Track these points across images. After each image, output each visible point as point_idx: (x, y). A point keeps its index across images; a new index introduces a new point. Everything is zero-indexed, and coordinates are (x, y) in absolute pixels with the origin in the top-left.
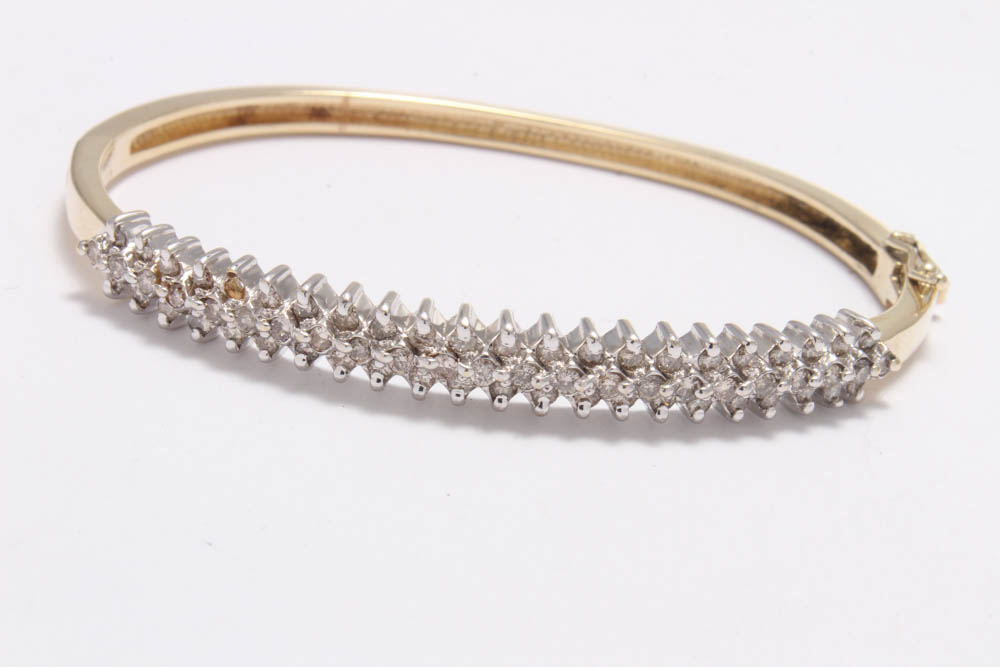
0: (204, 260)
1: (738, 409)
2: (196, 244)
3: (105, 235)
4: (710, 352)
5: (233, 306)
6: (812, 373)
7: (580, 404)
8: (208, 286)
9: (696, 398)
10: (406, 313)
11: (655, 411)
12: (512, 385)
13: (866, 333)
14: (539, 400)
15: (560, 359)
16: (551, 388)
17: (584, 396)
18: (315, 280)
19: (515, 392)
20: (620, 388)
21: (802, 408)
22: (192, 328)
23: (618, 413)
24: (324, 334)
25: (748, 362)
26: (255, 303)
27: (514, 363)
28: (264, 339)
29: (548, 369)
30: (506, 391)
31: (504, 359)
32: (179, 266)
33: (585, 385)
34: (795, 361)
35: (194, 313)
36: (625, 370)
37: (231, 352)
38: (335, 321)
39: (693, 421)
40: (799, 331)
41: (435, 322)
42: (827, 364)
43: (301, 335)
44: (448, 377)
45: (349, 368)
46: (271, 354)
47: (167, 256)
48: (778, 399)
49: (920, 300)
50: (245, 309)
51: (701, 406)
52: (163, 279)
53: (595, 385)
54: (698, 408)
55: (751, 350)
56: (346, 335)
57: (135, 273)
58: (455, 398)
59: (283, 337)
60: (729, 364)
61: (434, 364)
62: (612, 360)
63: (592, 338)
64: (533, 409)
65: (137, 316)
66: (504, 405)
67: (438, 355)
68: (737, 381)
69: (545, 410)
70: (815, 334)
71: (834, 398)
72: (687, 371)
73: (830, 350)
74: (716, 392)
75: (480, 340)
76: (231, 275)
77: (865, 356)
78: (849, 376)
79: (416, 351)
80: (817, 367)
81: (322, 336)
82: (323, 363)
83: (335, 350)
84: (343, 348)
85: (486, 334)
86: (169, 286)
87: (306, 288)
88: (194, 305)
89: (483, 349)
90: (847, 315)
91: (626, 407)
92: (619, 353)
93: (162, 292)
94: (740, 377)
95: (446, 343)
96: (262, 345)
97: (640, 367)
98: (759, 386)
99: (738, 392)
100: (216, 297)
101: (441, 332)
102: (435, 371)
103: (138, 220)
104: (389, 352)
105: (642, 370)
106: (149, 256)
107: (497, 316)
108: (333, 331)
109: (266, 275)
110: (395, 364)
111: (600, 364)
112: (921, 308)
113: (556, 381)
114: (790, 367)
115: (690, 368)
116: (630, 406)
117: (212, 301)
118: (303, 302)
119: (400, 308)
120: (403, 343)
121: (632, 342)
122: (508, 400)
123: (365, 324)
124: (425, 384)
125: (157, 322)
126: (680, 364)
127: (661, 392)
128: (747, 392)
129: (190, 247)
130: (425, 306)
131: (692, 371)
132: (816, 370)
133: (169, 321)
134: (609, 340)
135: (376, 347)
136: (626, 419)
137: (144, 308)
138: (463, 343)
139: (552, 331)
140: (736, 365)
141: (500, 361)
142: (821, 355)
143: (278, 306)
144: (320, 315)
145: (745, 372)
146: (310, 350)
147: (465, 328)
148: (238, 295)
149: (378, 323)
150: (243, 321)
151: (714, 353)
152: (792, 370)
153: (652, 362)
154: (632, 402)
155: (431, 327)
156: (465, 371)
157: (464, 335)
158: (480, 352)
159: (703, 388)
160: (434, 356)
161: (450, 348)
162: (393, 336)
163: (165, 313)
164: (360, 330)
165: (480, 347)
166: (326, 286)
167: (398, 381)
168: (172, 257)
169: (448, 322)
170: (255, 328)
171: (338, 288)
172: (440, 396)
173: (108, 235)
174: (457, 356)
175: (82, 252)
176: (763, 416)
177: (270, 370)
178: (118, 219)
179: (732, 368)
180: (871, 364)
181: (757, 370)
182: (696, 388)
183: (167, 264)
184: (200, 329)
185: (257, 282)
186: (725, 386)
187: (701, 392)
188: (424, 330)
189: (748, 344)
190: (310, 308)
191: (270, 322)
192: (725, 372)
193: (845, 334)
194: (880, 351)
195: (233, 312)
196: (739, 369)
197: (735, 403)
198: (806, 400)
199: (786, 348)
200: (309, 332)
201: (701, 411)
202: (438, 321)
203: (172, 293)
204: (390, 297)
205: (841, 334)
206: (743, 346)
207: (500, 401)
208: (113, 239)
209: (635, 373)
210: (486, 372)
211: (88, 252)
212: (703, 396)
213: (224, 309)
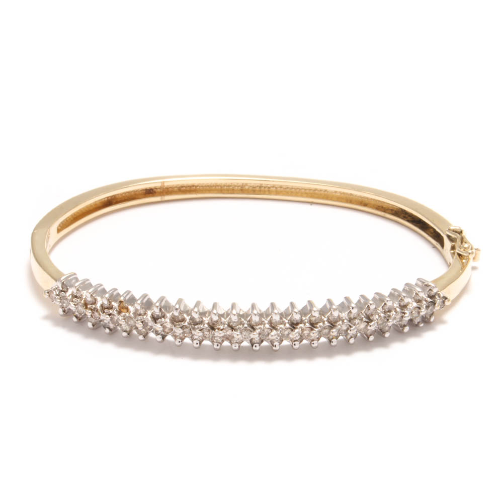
0: (107, 295)
1: (371, 335)
2: (102, 287)
3: (56, 287)
4: (352, 311)
5: (124, 316)
6: (404, 313)
7: (294, 343)
8: (111, 308)
9: (349, 334)
10: (206, 310)
11: (330, 341)
12: (260, 338)
13: (430, 290)
14: (274, 344)
15: (281, 324)
16: (279, 338)
17: (295, 339)
18: (162, 299)
19: (262, 341)
20: (311, 334)
21: (403, 330)
22: (105, 328)
23: (312, 345)
24: (169, 325)
25: (372, 313)
26: (134, 314)
27: (259, 328)
28: (140, 330)
29: (276, 329)
30: (258, 342)
31: (255, 327)
32: (96, 300)
33: (295, 334)
34: (395, 309)
35: (105, 321)
36: (313, 325)
37: (125, 337)
38: (173, 318)
39: (349, 344)
40: (396, 293)
41: (220, 313)
42: (411, 308)
43: (158, 327)
44: (229, 338)
45: (182, 339)
46: (144, 337)
47: (89, 296)
48: (390, 327)
49: (463, 263)
50: (130, 318)
51: (353, 336)
52: (88, 307)
53: (299, 334)
54: (351, 337)
55: (372, 307)
56: (179, 325)
57: (74, 305)
58: (234, 347)
59: (149, 329)
60: (363, 315)
61: (222, 334)
62: (306, 321)
63: (295, 312)
64: (272, 348)
65: (77, 324)
66: (258, 348)
67: (223, 329)
68: (368, 323)
69: (277, 348)
70: (404, 294)
71: (418, 323)
72: (343, 321)
73: (413, 300)
74: (358, 330)
75: (243, 320)
76: (121, 302)
77: (431, 300)
78: (423, 312)
79: (213, 328)
80: (407, 310)
81: (167, 326)
82: (169, 338)
83: (175, 332)
84: (179, 331)
85: (245, 316)
86: (92, 310)
87: (158, 304)
88: (106, 318)
89: (244, 323)
90: (421, 281)
91: (316, 342)
92: (309, 317)
93: (89, 313)
94: (369, 320)
95: (227, 323)
96: (140, 333)
97: (319, 323)
98: (379, 323)
99: (369, 328)
100: (115, 313)
101: (224, 317)
102: (223, 337)
103: (72, 277)
104: (200, 330)
105: (321, 324)
106: (80, 295)
107: (250, 306)
108: (173, 323)
109: (138, 300)
110: (204, 336)
111: (301, 323)
112: (463, 267)
113: (280, 335)
114: (393, 312)
115: (344, 320)
116: (318, 341)
117: (113, 315)
118: (157, 311)
119: (203, 308)
120: (206, 326)
121: (315, 311)
122: (260, 345)
123: (188, 318)
124: (219, 343)
125: (88, 326)
126: (339, 318)
127: (331, 333)
128: (373, 327)
129: (99, 289)
130: (215, 306)
131: (345, 321)
132: (406, 311)
133: (93, 326)
134: (303, 312)
135: (194, 329)
136: (317, 347)
137: (80, 320)
138: (235, 322)
139: (276, 311)
140: (366, 315)
141: (253, 328)
142: (408, 303)
143: (145, 314)
144: (165, 316)
145: (371, 318)
146: (163, 333)
147: (235, 315)
148: (125, 311)
149: (193, 317)
150: (129, 323)
151: (355, 311)
152: (395, 313)
153: (325, 319)
154: (318, 339)
155: (219, 317)
156: (237, 335)
157: (235, 319)
158: (243, 325)
159: (351, 329)
160: (222, 330)
161: (229, 325)
162: (201, 322)
163: (91, 322)
164: (185, 322)
165: (243, 323)
166: (166, 301)
167: (206, 342)
168: (91, 295)
169: (227, 312)
170: (135, 326)
171: (173, 302)
172: (227, 347)
173: (58, 287)
174: (232, 328)
175: (46, 296)
176: (384, 336)
177: (145, 344)
178: (62, 279)
179: (365, 317)
180: (435, 304)
181: (377, 316)
182: (348, 329)
183: (89, 299)
184: (109, 328)
185: (134, 304)
186: (363, 326)
187: (351, 330)
188: (215, 318)
189: (371, 304)
190: (160, 314)
191: (142, 322)
192: (361, 320)
193: (419, 292)
194: (439, 296)
195: (124, 319)
196: (368, 317)
197: (369, 333)
198: (405, 326)
199: (389, 304)
200: (161, 325)
201: (353, 339)
202: (221, 312)
203: (93, 313)
204: (198, 304)
205: (417, 292)
206: (368, 306)
207: (256, 346)
208: (61, 289)
209: (318, 326)
210: (247, 335)
211: (49, 296)
212: (351, 332)
213: (120, 318)
